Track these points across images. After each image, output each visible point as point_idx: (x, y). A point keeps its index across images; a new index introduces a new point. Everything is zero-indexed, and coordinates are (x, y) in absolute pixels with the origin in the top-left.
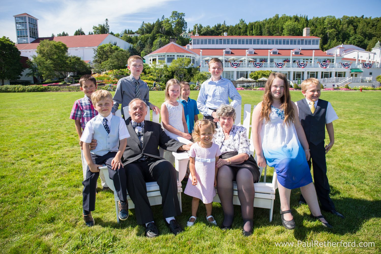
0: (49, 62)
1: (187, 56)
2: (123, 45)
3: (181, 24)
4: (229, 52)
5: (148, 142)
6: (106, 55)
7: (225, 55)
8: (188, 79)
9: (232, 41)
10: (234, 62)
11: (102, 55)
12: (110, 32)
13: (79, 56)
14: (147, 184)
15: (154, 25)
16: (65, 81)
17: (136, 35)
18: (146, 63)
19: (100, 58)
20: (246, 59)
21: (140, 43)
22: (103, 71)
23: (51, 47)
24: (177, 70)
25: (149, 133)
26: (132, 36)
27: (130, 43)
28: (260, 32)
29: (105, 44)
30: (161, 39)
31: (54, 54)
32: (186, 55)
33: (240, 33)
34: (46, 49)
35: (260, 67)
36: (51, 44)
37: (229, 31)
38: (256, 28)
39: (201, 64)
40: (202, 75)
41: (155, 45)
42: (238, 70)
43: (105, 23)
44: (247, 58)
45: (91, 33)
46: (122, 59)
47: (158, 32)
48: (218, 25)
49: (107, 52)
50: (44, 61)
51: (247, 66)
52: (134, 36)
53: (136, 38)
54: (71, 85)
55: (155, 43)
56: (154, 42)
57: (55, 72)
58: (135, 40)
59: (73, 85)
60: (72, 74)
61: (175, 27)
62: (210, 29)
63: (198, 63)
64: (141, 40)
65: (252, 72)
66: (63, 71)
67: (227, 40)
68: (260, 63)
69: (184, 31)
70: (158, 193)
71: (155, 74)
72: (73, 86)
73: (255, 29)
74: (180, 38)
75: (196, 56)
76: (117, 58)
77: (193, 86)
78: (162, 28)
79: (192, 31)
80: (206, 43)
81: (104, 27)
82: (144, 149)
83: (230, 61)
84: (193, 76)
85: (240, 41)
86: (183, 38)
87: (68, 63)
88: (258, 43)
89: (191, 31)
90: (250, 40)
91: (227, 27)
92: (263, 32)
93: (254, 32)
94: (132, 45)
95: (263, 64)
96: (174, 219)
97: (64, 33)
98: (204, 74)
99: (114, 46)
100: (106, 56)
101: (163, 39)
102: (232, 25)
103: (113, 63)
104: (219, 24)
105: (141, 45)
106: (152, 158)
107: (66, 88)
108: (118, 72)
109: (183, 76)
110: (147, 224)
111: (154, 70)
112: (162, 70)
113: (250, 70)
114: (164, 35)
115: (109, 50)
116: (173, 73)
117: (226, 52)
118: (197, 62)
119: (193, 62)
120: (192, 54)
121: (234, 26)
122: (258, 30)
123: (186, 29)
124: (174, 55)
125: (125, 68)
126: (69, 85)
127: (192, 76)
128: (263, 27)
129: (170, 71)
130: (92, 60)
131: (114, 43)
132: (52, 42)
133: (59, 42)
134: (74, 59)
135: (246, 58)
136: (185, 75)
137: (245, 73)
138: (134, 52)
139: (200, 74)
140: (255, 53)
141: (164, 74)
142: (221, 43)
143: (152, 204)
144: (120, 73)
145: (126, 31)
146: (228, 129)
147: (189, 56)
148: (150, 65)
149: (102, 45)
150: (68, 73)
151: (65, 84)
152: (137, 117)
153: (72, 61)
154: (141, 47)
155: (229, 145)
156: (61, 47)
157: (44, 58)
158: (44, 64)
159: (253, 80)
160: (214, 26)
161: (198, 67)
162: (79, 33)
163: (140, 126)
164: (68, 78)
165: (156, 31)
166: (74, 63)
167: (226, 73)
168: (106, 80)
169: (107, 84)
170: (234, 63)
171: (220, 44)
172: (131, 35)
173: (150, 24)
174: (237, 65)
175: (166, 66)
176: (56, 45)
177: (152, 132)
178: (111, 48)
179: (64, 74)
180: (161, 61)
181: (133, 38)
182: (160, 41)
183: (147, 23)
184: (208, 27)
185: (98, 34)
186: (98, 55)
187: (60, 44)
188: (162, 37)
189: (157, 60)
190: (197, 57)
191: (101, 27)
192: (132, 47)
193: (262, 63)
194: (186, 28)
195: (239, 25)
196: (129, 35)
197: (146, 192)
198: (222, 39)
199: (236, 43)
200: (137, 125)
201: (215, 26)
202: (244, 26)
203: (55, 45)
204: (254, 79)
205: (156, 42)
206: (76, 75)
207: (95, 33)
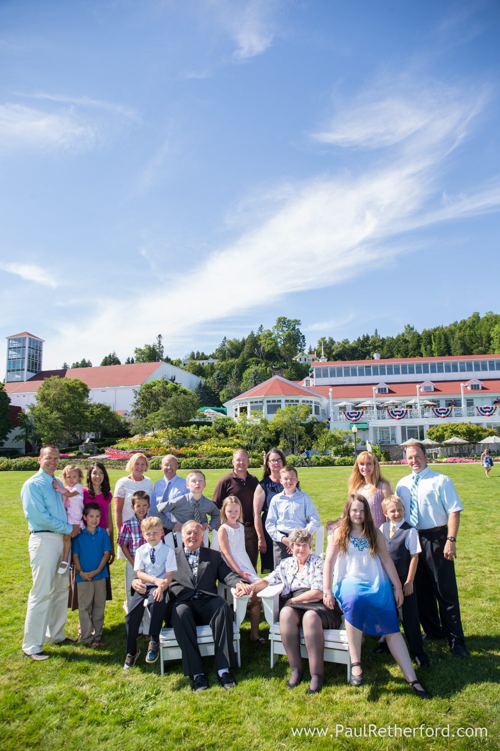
0: (56, 414)
1: (303, 401)
2: (188, 381)
3: (294, 340)
4: (385, 389)
5: (203, 576)
6: (155, 401)
7: (377, 396)
8: (307, 444)
9: (390, 368)
10: (396, 409)
11: (149, 401)
12: (164, 357)
13: (107, 405)
14: (197, 627)
15: (244, 343)
16: (80, 451)
17: (211, 361)
18: (229, 415)
19: (145, 405)
20: (418, 402)
21: (218, 376)
22: (148, 431)
23: (61, 389)
24: (286, 429)
25: (205, 564)
26: (203, 364)
27: (201, 377)
28: (445, 348)
29: (154, 380)
30: (257, 367)
31: (65, 400)
32: (301, 398)
33: (407, 351)
34: (53, 392)
35: (447, 416)
36: (61, 384)
37: (385, 347)
38: (437, 340)
39: (331, 416)
40: (333, 436)
41: (246, 378)
42: (404, 425)
43: (156, 342)
44: (420, 400)
45: (130, 360)
46: (183, 409)
47: (251, 355)
48: (364, 338)
49: (157, 394)
50: (48, 414)
51: (420, 415)
52: (207, 364)
53: (212, 366)
54: (91, 457)
55: (245, 375)
56: (243, 374)
57: (64, 432)
58: (210, 371)
59: (94, 457)
60: (93, 435)
61: (283, 344)
62: (349, 346)
63: (325, 413)
64: (220, 369)
65: (430, 426)
66: (78, 430)
67: (381, 366)
68: (446, 408)
69: (300, 351)
70: (211, 639)
71: (245, 436)
72: (94, 459)
73: (435, 342)
74: (294, 364)
75: (321, 401)
76: (175, 407)
77: (317, 458)
78: (258, 347)
79: (315, 350)
80: (340, 375)
81: (154, 349)
82: (197, 585)
83: (387, 407)
84: (317, 439)
85: (404, 367)
86: (298, 363)
87: (87, 417)
88: (440, 370)
89: (313, 350)
90: (423, 365)
91: (381, 340)
92: (451, 346)
93: (434, 347)
94: (202, 380)
95: (453, 410)
96: (228, 672)
97: (84, 361)
98: (338, 435)
99: (171, 383)
100: (155, 403)
101: (260, 368)
102: (391, 337)
103: (168, 416)
104: (365, 335)
105: (220, 379)
106: (207, 595)
107: (81, 463)
108: (176, 433)
109: (297, 438)
110: (195, 677)
111: (242, 429)
112: (257, 427)
113: (427, 423)
114: (263, 359)
115: (162, 391)
116: (278, 433)
117: (379, 389)
118: (323, 410)
119: (317, 412)
120: (314, 396)
121: (395, 337)
122: (442, 342)
123: (305, 348)
124: (279, 399)
125: (189, 426)
126: (86, 457)
127: (314, 438)
128: (450, 336)
129: (272, 430)
130: (130, 409)
131: (170, 378)
132: (63, 381)
133: (76, 380)
134: (99, 409)
135: (417, 400)
136: (300, 437)
137: (418, 429)
138: (206, 393)
139: (329, 434)
140: (436, 390)
141: (261, 434)
142: (368, 373)
143: (203, 654)
144: (180, 435)
145: (193, 354)
146: (303, 559)
147: (307, 401)
148: (235, 420)
149: (149, 382)
150: (87, 434)
151: (80, 456)
152: (191, 544)
153: (94, 413)
154: (220, 384)
155: (303, 579)
156: (78, 388)
157: (48, 408)
158: (47, 418)
159: (435, 442)
160: (356, 340)
161: (325, 421)
162: (111, 361)
163: (194, 554)
164: (86, 444)
165: (248, 353)
166: (99, 416)
167: (380, 431)
168: (153, 447)
169: (155, 455)
170: (396, 412)
171: (366, 375)
172: (201, 362)
173: (237, 341)
174: (402, 414)
175: (265, 422)
176: (70, 384)
177: (209, 562)
178: (165, 388)
179: (78, 436)
180: (255, 411)
181: (206, 367)
182: (256, 371)
183: (232, 340)
184: (346, 342)
185: (144, 361)
186: (142, 401)
187: (76, 384)
188: (259, 365)
189: (249, 409)
190: (324, 402)
191: (149, 348)
192: (203, 383)
193: (450, 408)
194: (304, 345)
195: (403, 336)
196: (198, 362)
197: (196, 637)
198: (370, 367)
199: (397, 372)
200: (191, 554)
201: (359, 340)
202: (413, 338)
203: (68, 386)
204: (437, 441)
205: (248, 373)
206: (100, 437)
207: (138, 359)
